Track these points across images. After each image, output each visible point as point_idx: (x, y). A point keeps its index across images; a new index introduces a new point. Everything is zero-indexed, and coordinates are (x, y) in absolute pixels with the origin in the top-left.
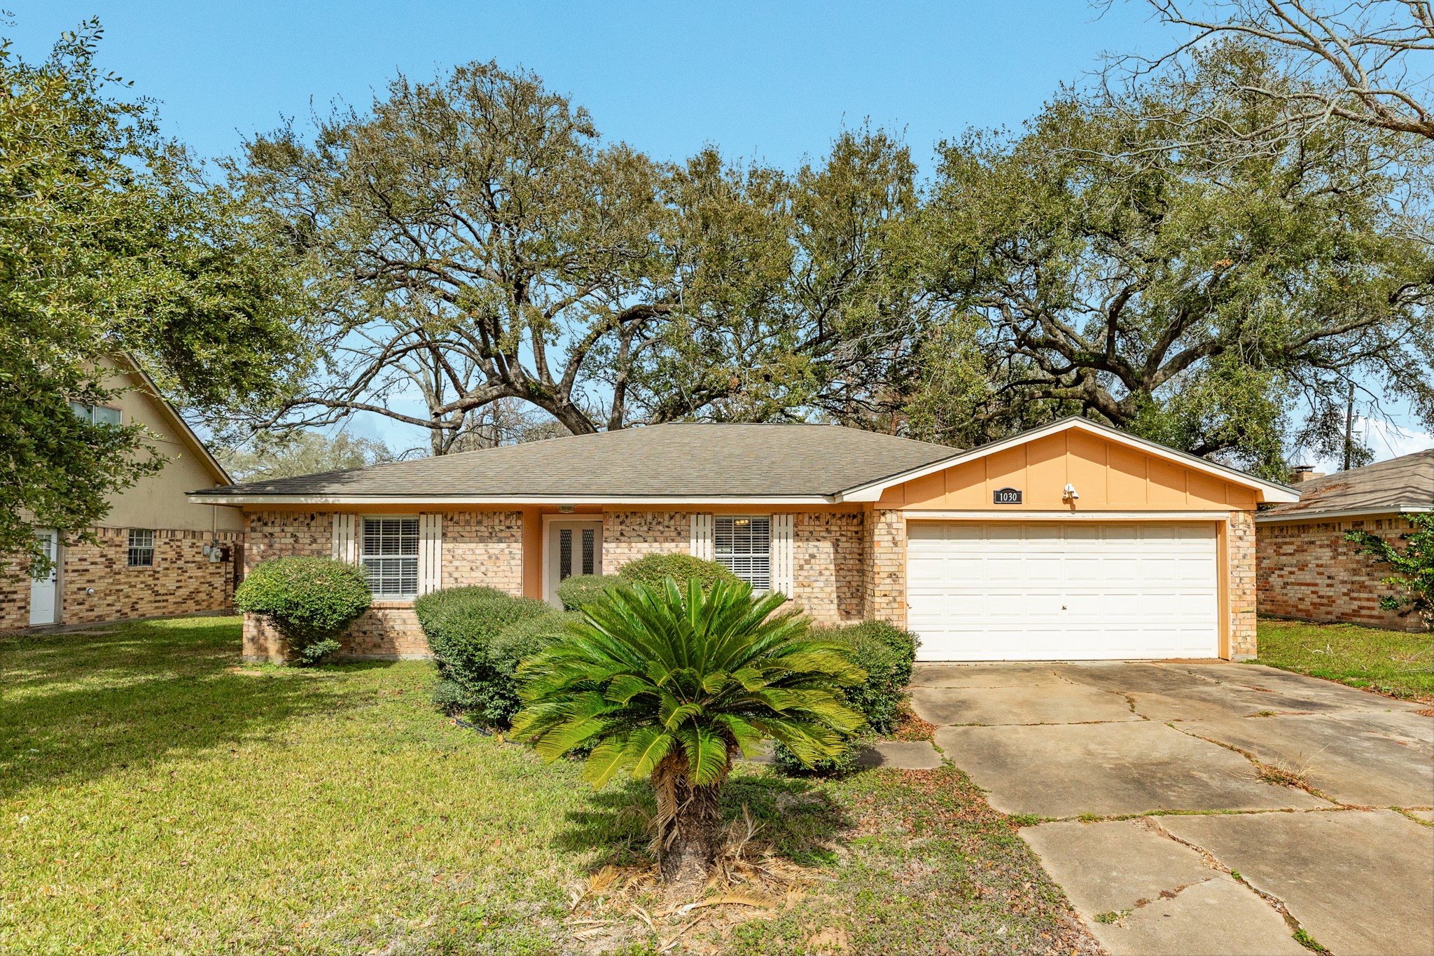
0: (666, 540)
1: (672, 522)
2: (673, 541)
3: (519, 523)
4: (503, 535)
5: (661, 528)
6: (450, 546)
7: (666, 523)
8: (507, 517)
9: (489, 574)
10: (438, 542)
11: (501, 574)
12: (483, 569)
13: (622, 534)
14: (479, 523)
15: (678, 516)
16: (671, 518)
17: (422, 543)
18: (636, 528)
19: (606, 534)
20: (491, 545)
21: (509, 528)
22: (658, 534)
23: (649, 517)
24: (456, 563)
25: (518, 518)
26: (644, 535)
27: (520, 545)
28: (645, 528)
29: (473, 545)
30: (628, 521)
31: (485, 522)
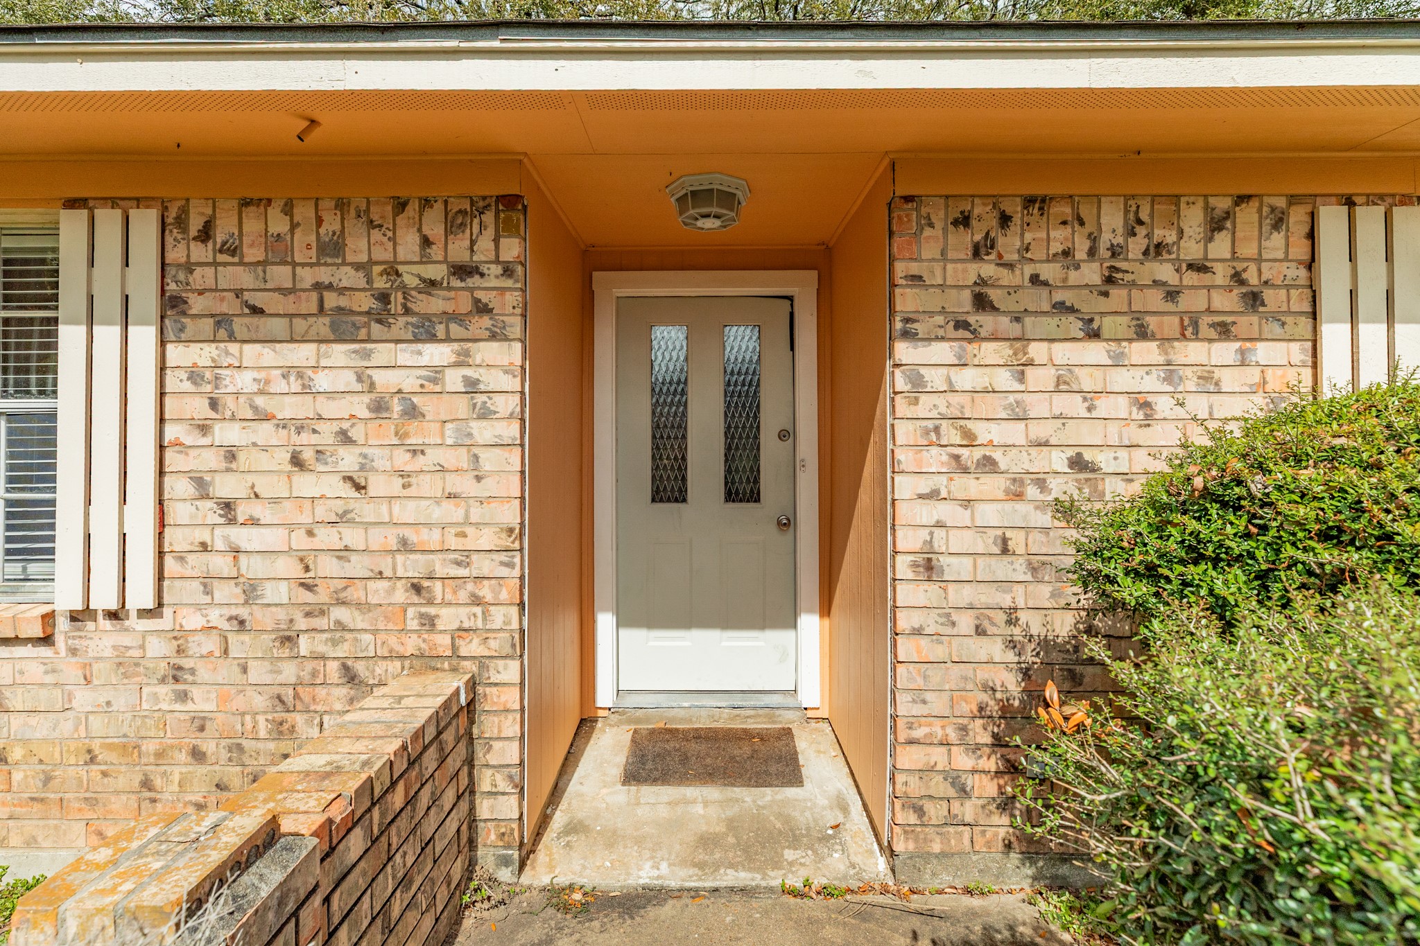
0: (1190, 328)
1: (1221, 246)
2: (1224, 331)
3: (512, 249)
4: (435, 304)
5: (1165, 271)
6: (201, 354)
7: (1192, 249)
8: (453, 225)
9: (377, 485)
10: (144, 337)
11: (428, 485)
12: (348, 460)
13: (982, 302)
14: (332, 249)
15: (1247, 216)
16: (1216, 224)
17: (70, 338)
18: (1049, 272)
19: (907, 300)
20: (383, 353)
21: (463, 271)
22: (1154, 299)
23: (1112, 220)
24: (227, 434)
25: (504, 229)
26: (1090, 304)
27: (512, 353)
28: (1092, 273)
29: (303, 354)
30: (1009, 243)
31: (358, 247)
